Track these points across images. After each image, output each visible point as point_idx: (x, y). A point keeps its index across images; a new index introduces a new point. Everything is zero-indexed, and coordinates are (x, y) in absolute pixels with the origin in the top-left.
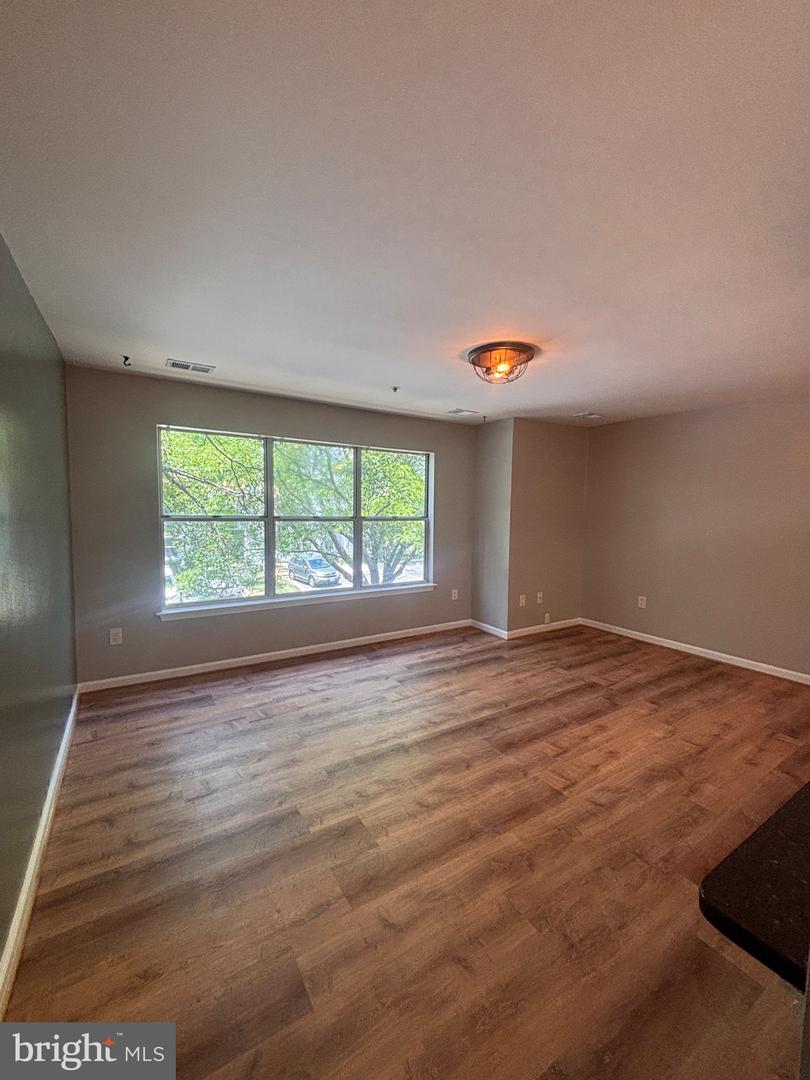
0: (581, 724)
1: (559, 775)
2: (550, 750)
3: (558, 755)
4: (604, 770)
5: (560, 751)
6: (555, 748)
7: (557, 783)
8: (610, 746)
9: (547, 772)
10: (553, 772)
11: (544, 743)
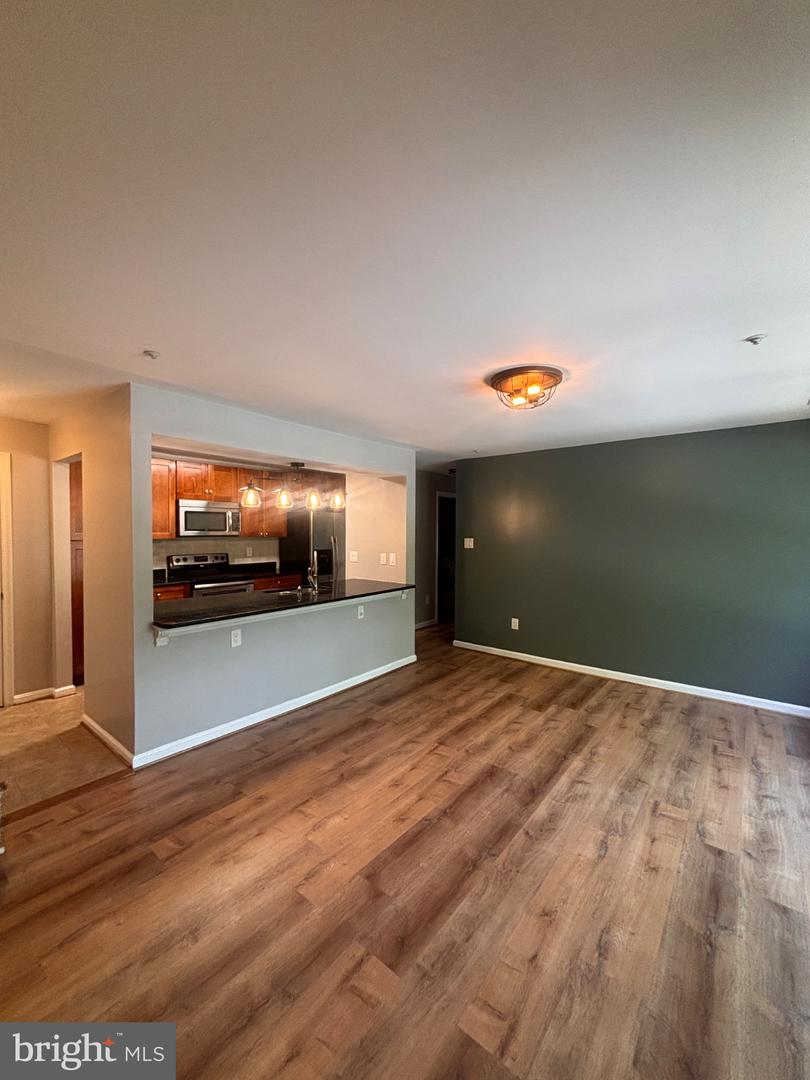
0: (425, 819)
1: (443, 756)
2: (453, 777)
3: (446, 772)
4: (407, 766)
5: (444, 778)
6: (450, 779)
7: (443, 750)
8: (399, 792)
9: (452, 757)
10: (448, 757)
11: (462, 783)
